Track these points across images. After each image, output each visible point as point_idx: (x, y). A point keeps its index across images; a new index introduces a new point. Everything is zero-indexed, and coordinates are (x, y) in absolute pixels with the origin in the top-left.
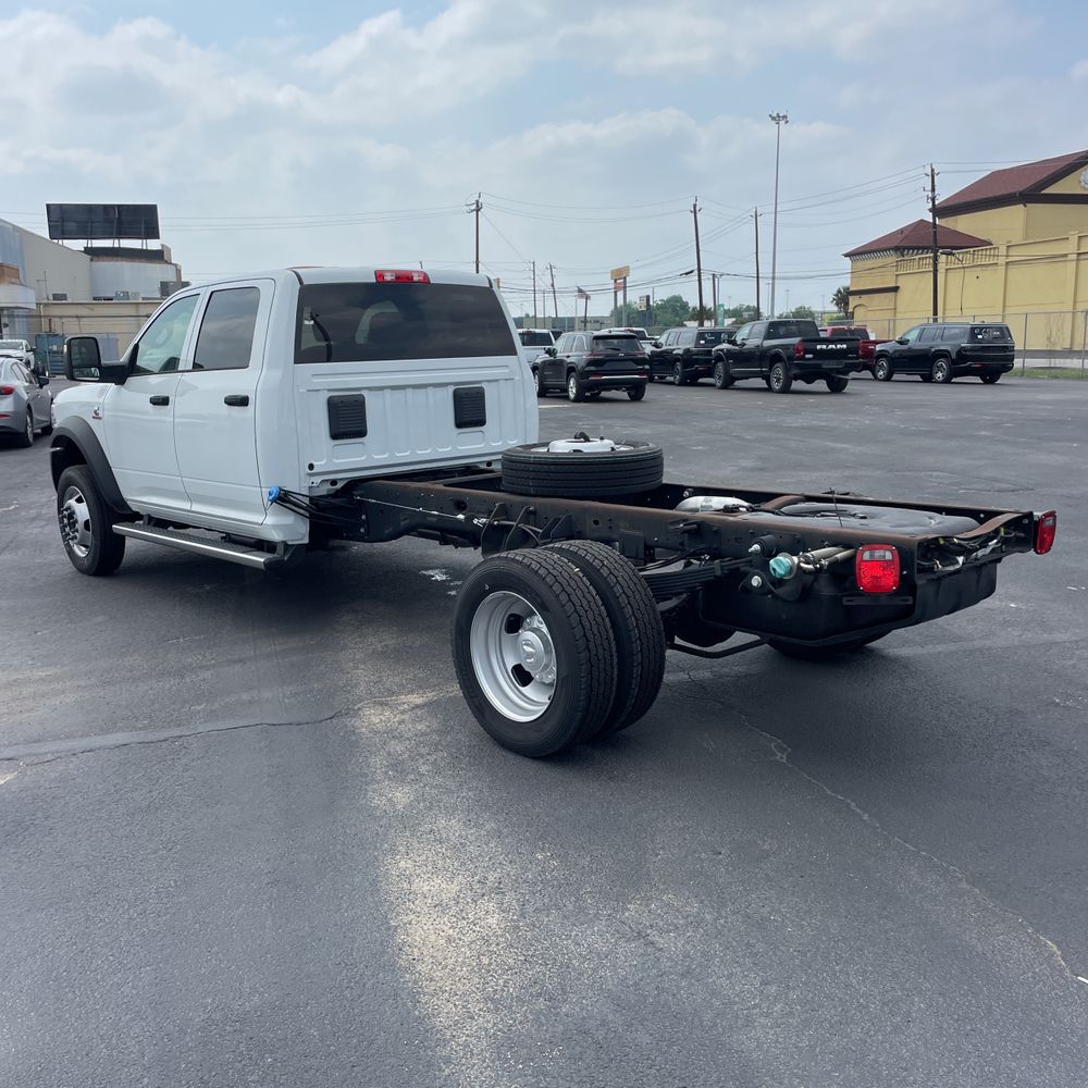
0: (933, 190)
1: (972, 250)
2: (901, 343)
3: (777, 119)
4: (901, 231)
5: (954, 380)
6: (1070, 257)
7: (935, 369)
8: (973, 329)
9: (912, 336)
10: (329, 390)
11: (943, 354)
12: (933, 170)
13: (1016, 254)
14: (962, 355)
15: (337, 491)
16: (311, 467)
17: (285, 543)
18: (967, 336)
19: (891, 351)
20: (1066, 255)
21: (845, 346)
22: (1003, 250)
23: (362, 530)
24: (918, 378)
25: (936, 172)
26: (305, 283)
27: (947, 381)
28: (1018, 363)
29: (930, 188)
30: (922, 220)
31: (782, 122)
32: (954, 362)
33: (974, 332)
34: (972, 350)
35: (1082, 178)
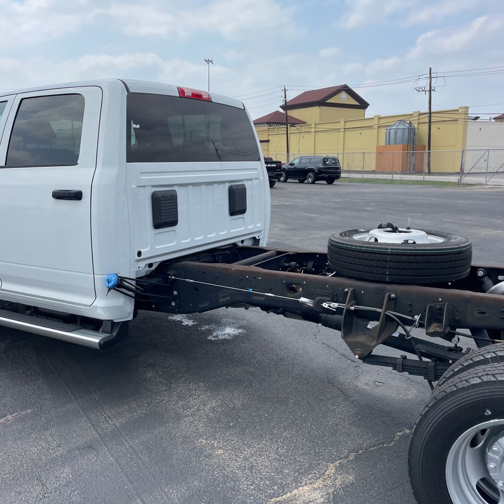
0: (285, 97)
1: (300, 125)
2: (291, 165)
3: (208, 61)
4: (269, 115)
5: (316, 182)
6: (341, 130)
7: (308, 177)
8: (324, 159)
9: (296, 162)
10: (153, 186)
11: (312, 170)
12: (285, 88)
13: (319, 128)
14: (320, 171)
15: (153, 271)
16: (139, 254)
17: (112, 322)
18: (322, 162)
19: (287, 169)
20: (339, 129)
21: (275, 165)
22: (313, 126)
23: (173, 304)
24: (297, 181)
25: (286, 89)
26: (131, 91)
27: (313, 183)
28: (343, 175)
29: (284, 96)
30: (278, 111)
31: (210, 63)
32: (316, 174)
33: (325, 160)
34: (324, 168)
35: (341, 97)
